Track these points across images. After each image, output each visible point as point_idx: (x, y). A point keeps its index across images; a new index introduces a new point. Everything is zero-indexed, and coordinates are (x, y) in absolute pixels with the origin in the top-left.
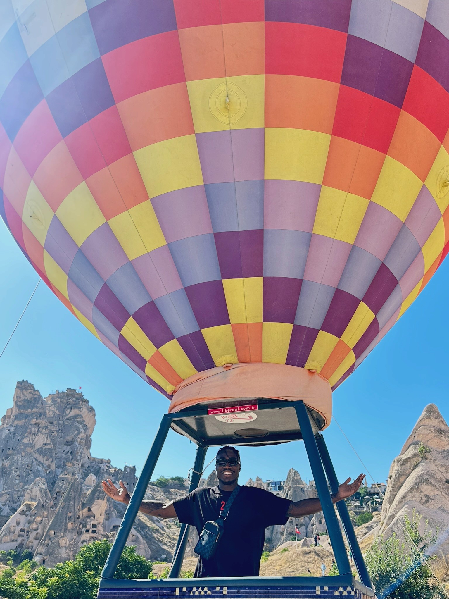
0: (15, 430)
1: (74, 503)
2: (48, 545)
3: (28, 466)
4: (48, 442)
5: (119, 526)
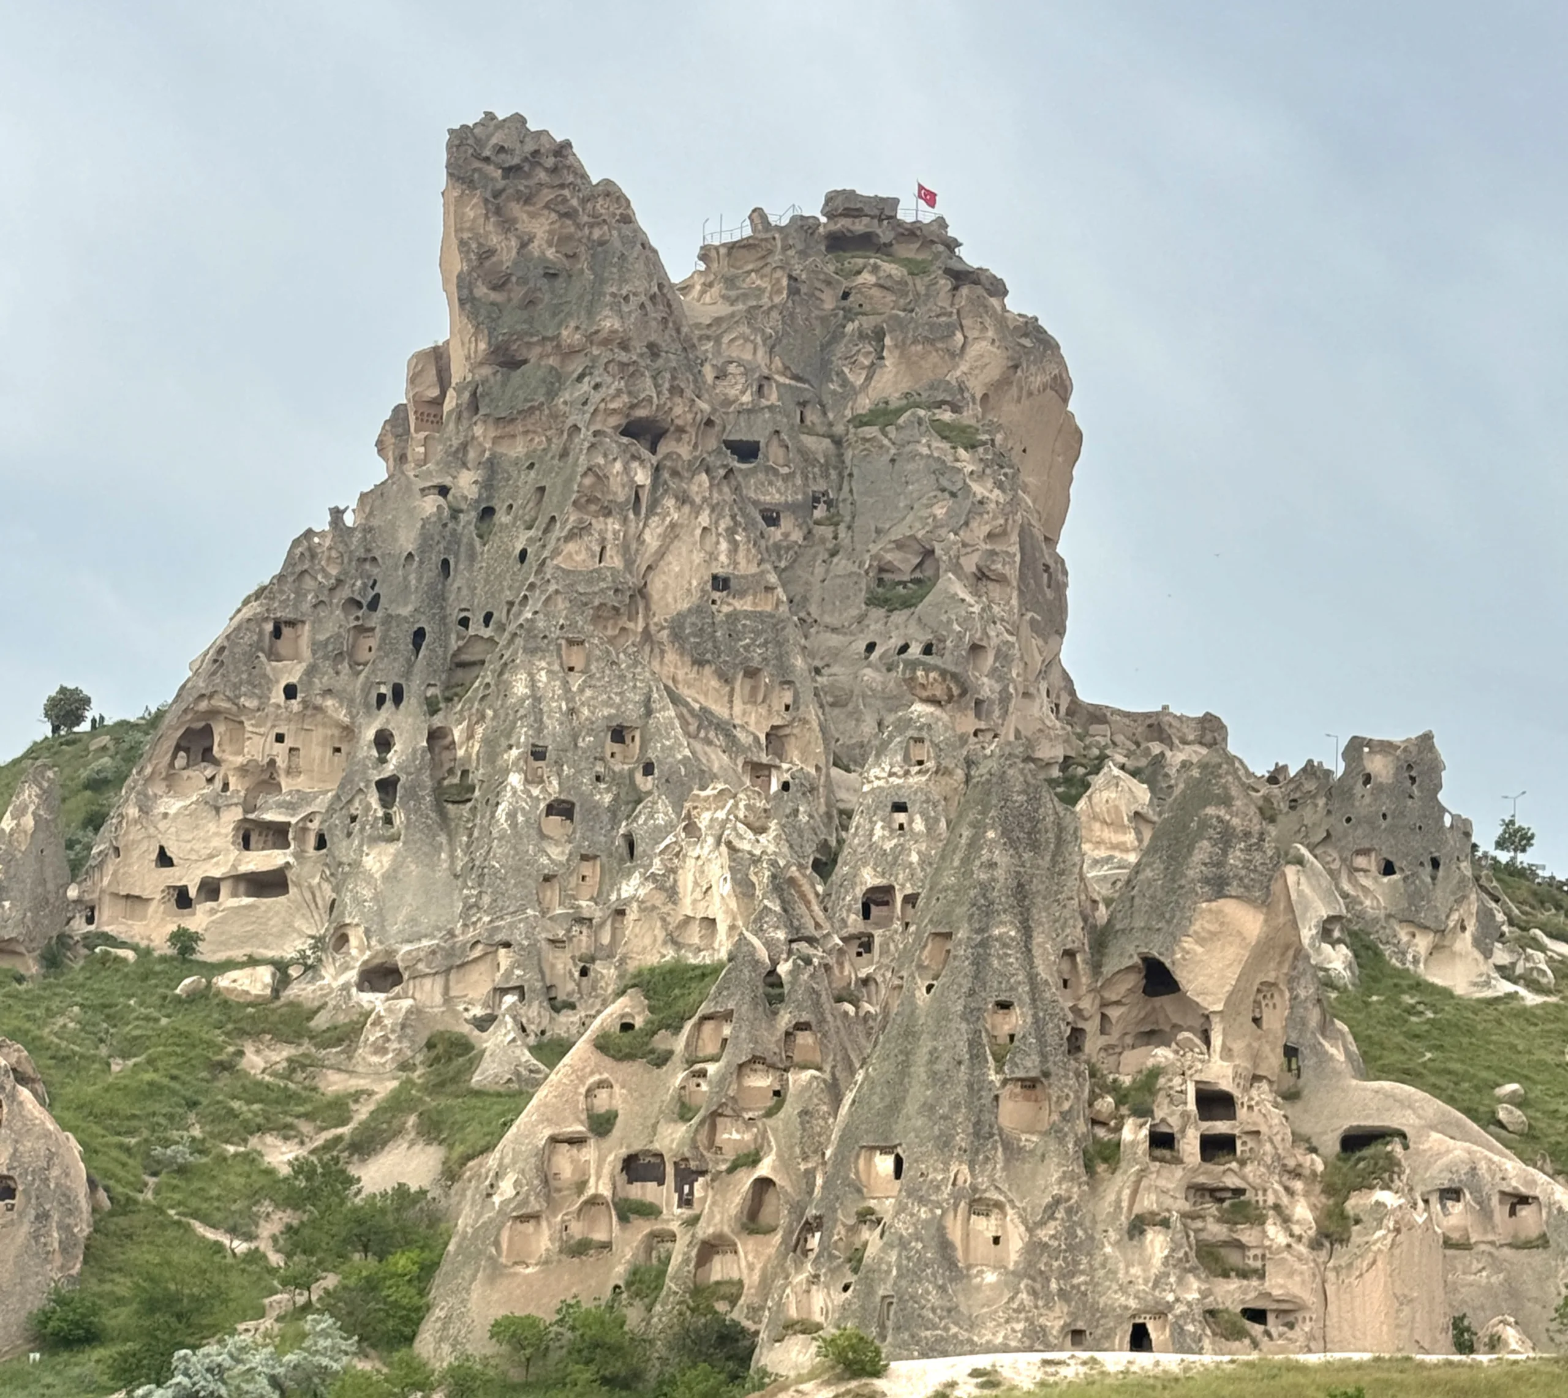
0: (488, 485)
1: (1027, 931)
2: (855, 1259)
3: (619, 734)
4: (746, 567)
5: (1402, 1137)
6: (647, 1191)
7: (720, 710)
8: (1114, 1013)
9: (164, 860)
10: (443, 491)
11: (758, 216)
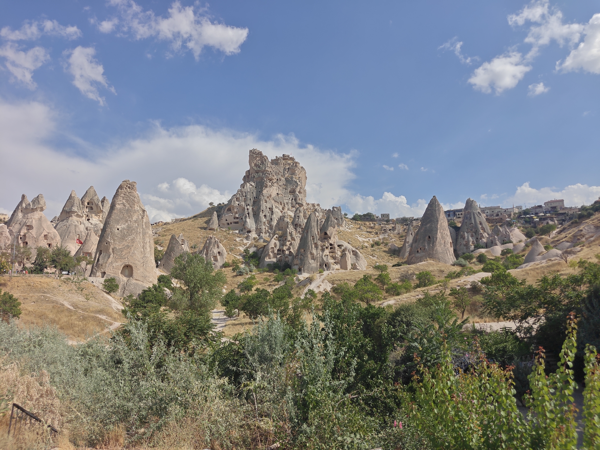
3: (269, 209)
4: (280, 192)
5: (342, 245)
6: (279, 252)
7: (278, 206)
8: (322, 237)
9: (226, 220)
10: (251, 185)
11: (276, 157)
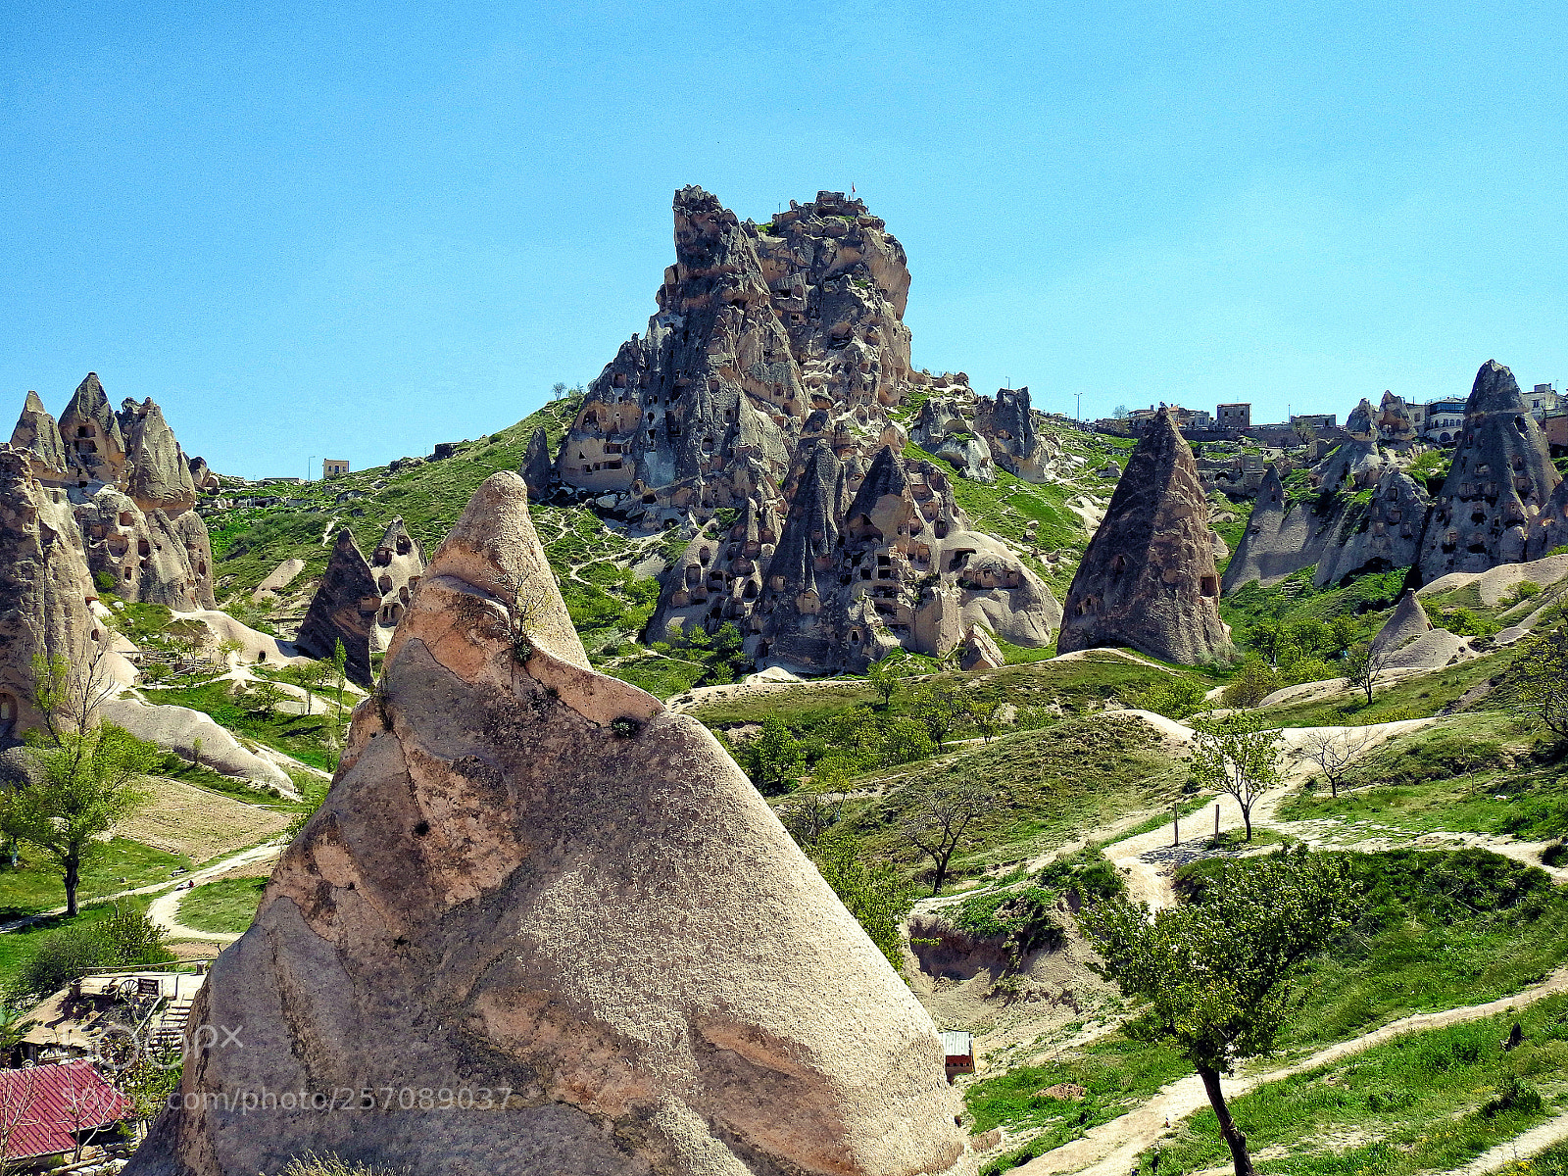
3: (728, 412)
5: (974, 552)
6: (717, 583)
8: (854, 531)
9: (582, 456)
10: (672, 325)
